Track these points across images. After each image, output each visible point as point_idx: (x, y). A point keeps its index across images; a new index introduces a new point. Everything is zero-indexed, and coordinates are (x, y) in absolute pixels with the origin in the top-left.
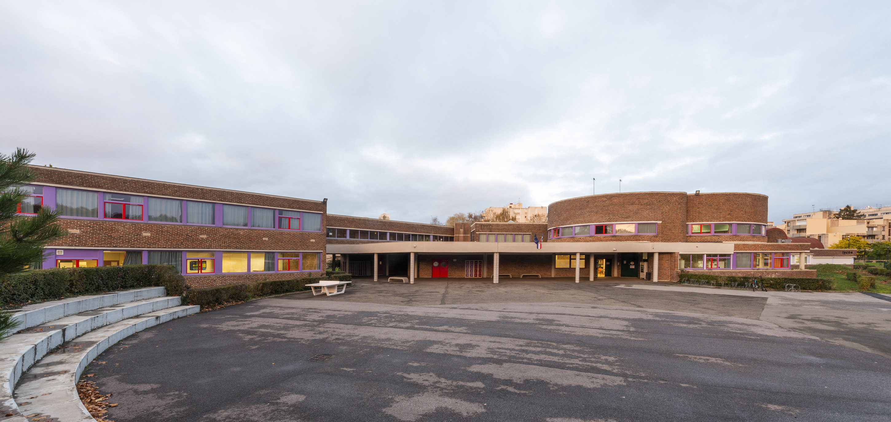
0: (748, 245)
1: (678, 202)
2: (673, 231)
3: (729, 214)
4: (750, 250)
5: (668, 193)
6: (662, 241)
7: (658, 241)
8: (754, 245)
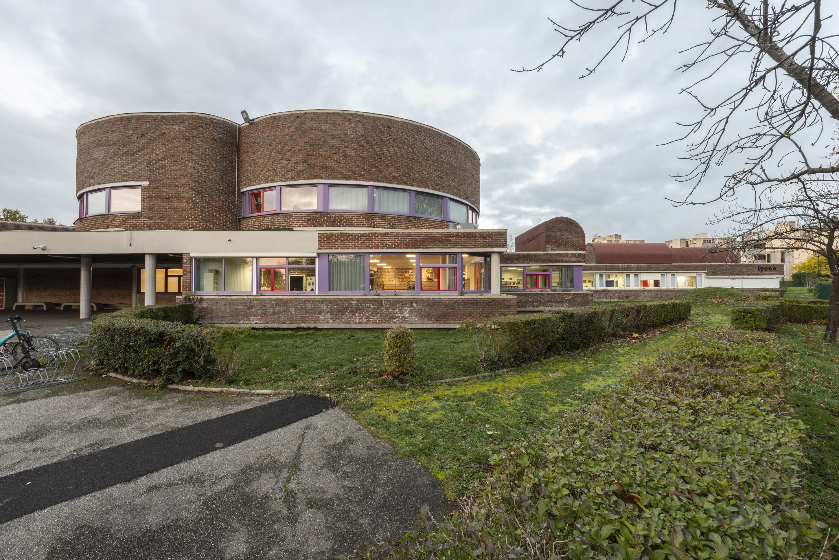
0: (351, 235)
1: (184, 135)
2: (175, 205)
3: (304, 162)
4: (356, 247)
5: (163, 116)
6: (150, 227)
7: (143, 228)
8: (367, 236)
